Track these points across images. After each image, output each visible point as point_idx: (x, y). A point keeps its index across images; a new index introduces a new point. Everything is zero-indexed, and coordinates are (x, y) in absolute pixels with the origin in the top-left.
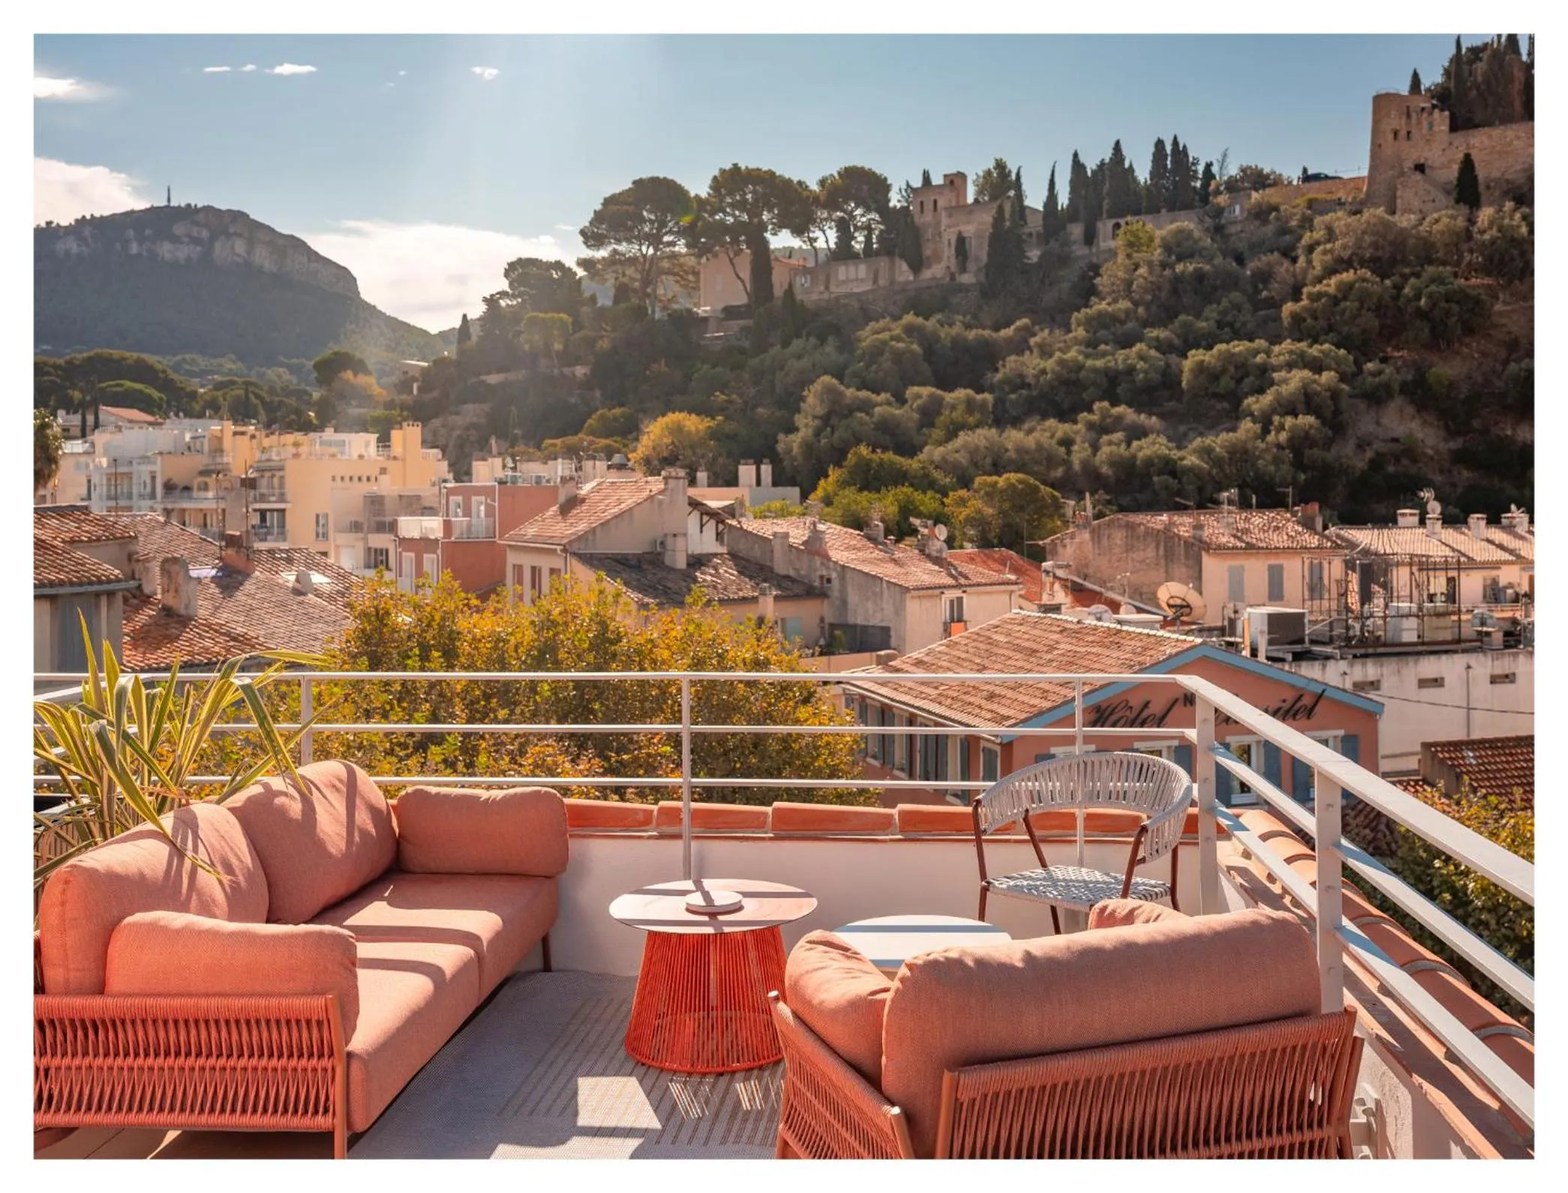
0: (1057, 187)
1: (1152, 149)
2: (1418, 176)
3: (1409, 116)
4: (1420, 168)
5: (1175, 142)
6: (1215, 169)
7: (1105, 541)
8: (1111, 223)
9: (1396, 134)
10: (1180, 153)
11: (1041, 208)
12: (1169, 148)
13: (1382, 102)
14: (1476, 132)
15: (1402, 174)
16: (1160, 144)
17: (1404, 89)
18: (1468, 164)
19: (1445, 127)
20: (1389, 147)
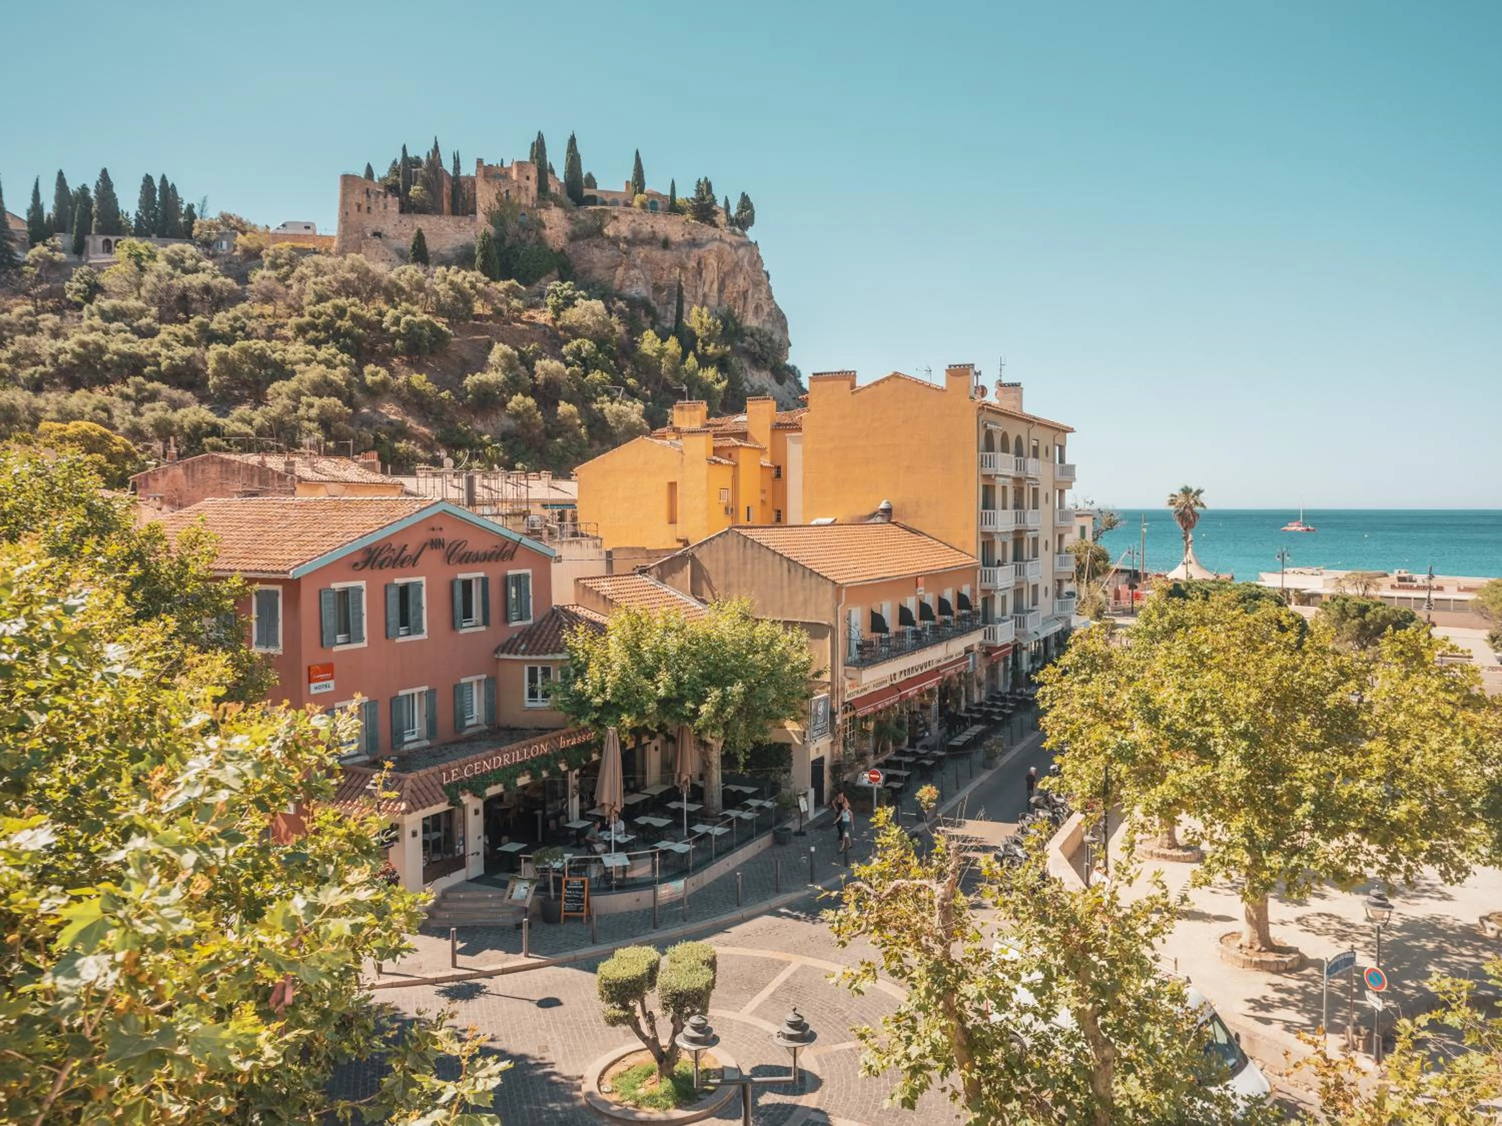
0: (42, 199)
1: (141, 182)
2: (377, 240)
3: (369, 196)
4: (377, 234)
5: (164, 179)
6: (196, 210)
7: (199, 476)
8: (100, 239)
9: (359, 206)
10: (168, 191)
11: (25, 217)
12: (157, 184)
13: (348, 180)
14: (420, 216)
15: (365, 237)
16: (148, 180)
17: (362, 173)
18: (420, 237)
19: (396, 209)
20: (354, 216)
